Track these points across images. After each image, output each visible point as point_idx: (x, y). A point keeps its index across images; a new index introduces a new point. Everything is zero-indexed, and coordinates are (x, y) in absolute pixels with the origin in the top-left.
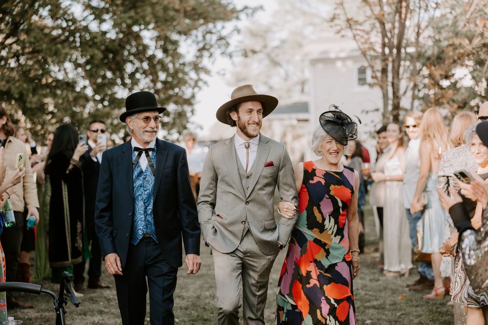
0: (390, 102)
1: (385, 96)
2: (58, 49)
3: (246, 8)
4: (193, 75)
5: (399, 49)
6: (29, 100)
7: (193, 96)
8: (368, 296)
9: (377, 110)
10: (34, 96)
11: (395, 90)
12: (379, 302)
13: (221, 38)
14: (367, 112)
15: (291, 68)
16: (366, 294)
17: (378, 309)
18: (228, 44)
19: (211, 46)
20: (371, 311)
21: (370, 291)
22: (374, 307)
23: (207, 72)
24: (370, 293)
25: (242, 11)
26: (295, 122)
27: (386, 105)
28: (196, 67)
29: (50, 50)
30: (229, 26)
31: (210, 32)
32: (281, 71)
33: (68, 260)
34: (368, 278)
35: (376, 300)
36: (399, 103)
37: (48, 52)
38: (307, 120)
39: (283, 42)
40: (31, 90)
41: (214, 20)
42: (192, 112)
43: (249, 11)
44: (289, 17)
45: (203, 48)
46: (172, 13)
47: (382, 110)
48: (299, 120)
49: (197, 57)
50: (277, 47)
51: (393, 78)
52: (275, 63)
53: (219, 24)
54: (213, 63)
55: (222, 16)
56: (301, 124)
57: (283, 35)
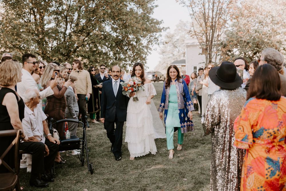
0: (208, 60)
1: (207, 58)
2: (100, 41)
3: (164, 28)
4: (146, 50)
5: (212, 42)
6: (91, 58)
7: (145, 57)
8: (196, 125)
9: (204, 63)
10: (92, 57)
11: (210, 56)
12: (199, 127)
13: (155, 38)
14: (201, 63)
15: (180, 48)
16: (195, 125)
17: (198, 130)
18: (158, 40)
19: (152, 41)
20: (196, 130)
21: (197, 123)
22: (197, 129)
23: (150, 49)
24: (197, 124)
25: (162, 29)
26: (181, 66)
27: (207, 61)
28: (147, 47)
29: (98, 42)
30: (158, 34)
31: (152, 36)
32: (177, 50)
33: (93, 111)
34: (197, 119)
35: (199, 126)
36: (211, 60)
37: (97, 42)
38: (185, 66)
39: (178, 40)
40: (92, 55)
41: (153, 32)
42: (146, 63)
43: (165, 29)
44: (180, 31)
45: (149, 42)
46: (138, 30)
47: (205, 63)
48: (182, 66)
49: (147, 44)
50: (176, 41)
51: (209, 52)
52: (175, 47)
53: (155, 33)
54: (152, 47)
55: (155, 31)
56: (183, 67)
57: (178, 37)
